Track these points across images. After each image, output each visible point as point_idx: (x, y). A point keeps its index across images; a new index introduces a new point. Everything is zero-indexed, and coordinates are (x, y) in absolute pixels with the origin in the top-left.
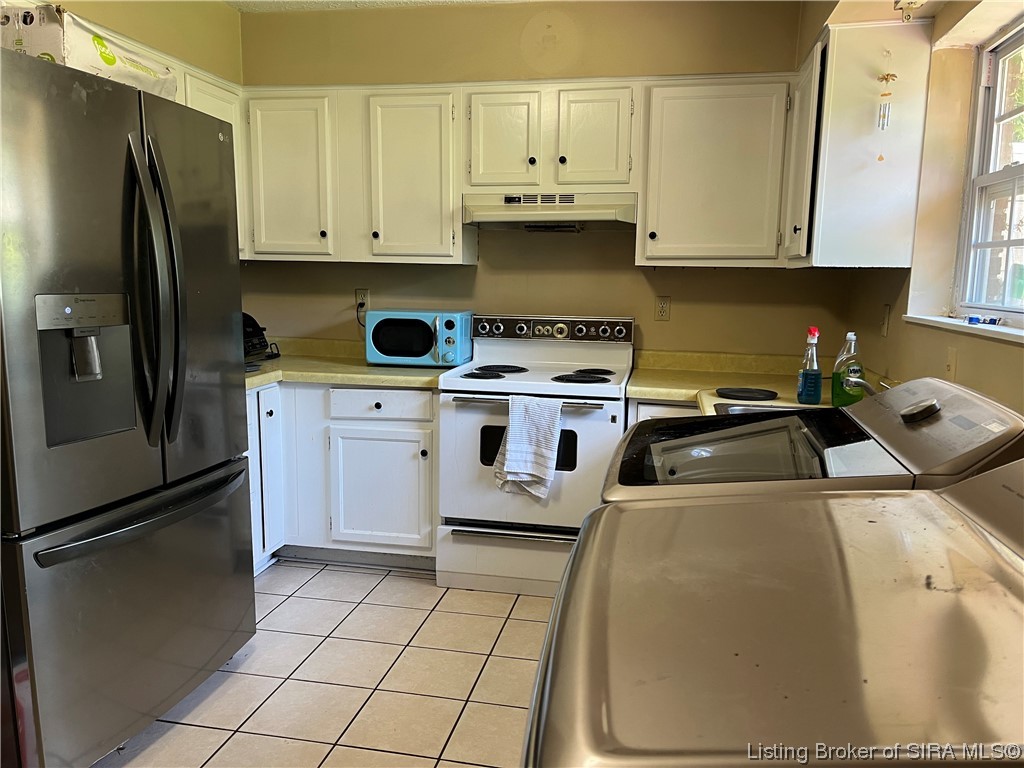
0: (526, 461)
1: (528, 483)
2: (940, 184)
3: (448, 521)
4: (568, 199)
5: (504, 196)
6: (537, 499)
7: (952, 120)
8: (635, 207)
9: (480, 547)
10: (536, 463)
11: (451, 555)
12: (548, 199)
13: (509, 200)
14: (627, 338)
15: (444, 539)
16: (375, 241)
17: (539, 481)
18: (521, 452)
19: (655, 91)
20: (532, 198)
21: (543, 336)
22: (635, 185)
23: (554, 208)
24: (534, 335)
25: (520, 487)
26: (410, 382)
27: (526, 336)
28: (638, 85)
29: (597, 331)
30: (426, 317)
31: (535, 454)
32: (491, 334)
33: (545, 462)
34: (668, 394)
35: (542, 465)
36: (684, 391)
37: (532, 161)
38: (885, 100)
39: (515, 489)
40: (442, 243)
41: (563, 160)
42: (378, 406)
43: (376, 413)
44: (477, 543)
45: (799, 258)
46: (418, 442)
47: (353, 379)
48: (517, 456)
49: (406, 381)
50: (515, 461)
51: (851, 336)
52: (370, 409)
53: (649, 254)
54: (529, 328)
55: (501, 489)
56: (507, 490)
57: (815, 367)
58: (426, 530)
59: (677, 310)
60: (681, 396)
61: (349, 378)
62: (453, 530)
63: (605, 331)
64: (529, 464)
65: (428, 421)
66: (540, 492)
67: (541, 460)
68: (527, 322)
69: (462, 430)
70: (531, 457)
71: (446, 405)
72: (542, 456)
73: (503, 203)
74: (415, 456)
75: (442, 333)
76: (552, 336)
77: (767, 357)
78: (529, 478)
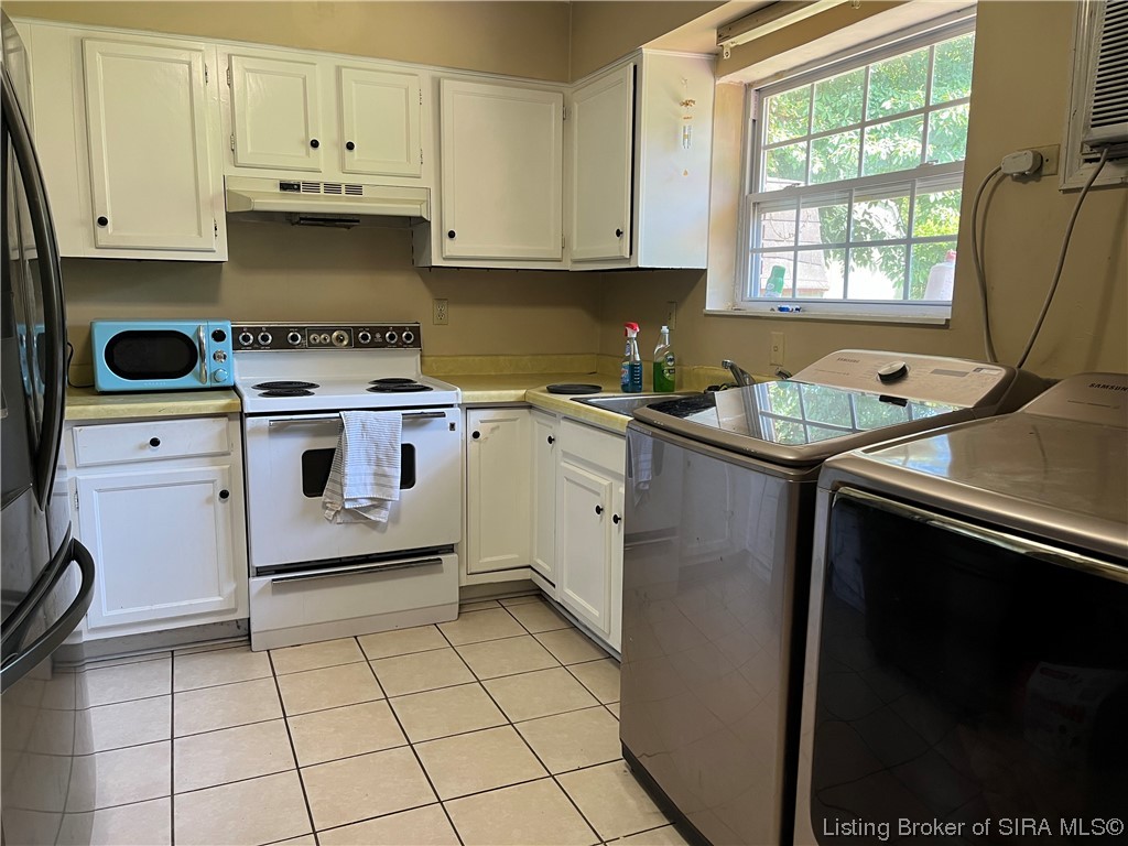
0: (365, 484)
1: (366, 509)
2: (724, 198)
3: (261, 572)
4: (355, 190)
5: (278, 182)
6: (374, 525)
7: (729, 146)
8: (428, 203)
9: (308, 593)
10: (377, 484)
11: (270, 610)
12: (332, 188)
13: (285, 186)
14: (417, 343)
15: (262, 592)
16: (100, 229)
17: (379, 503)
18: (360, 474)
19: (446, 84)
20: (313, 187)
21: (320, 345)
22: (428, 181)
23: (339, 199)
24: (310, 345)
25: (356, 516)
26: (200, 408)
27: (301, 346)
28: (426, 74)
29: (383, 337)
30: (186, 327)
31: (376, 474)
32: (256, 346)
33: (390, 481)
34: (499, 397)
35: (384, 486)
36: (513, 392)
37: (315, 144)
38: (687, 123)
39: (349, 518)
40: (200, 234)
41: (350, 146)
42: (155, 442)
43: (152, 452)
44: (304, 589)
45: (623, 259)
46: (213, 482)
47: (115, 411)
48: (357, 479)
49: (194, 408)
50: (355, 485)
51: (665, 329)
52: (142, 447)
53: (448, 254)
54: (303, 337)
55: (330, 521)
56: (339, 521)
57: (638, 359)
58: (229, 588)
59: (455, 313)
60: (511, 396)
61: (107, 411)
62: (273, 580)
63: (392, 337)
64: (369, 487)
65: (223, 454)
66: (381, 516)
67: (383, 480)
68: (300, 330)
69: (278, 460)
70: (370, 479)
71: (257, 431)
72: (385, 476)
73: (278, 190)
74: (209, 500)
75: (210, 346)
76: (331, 345)
77: (540, 357)
78: (368, 503)
